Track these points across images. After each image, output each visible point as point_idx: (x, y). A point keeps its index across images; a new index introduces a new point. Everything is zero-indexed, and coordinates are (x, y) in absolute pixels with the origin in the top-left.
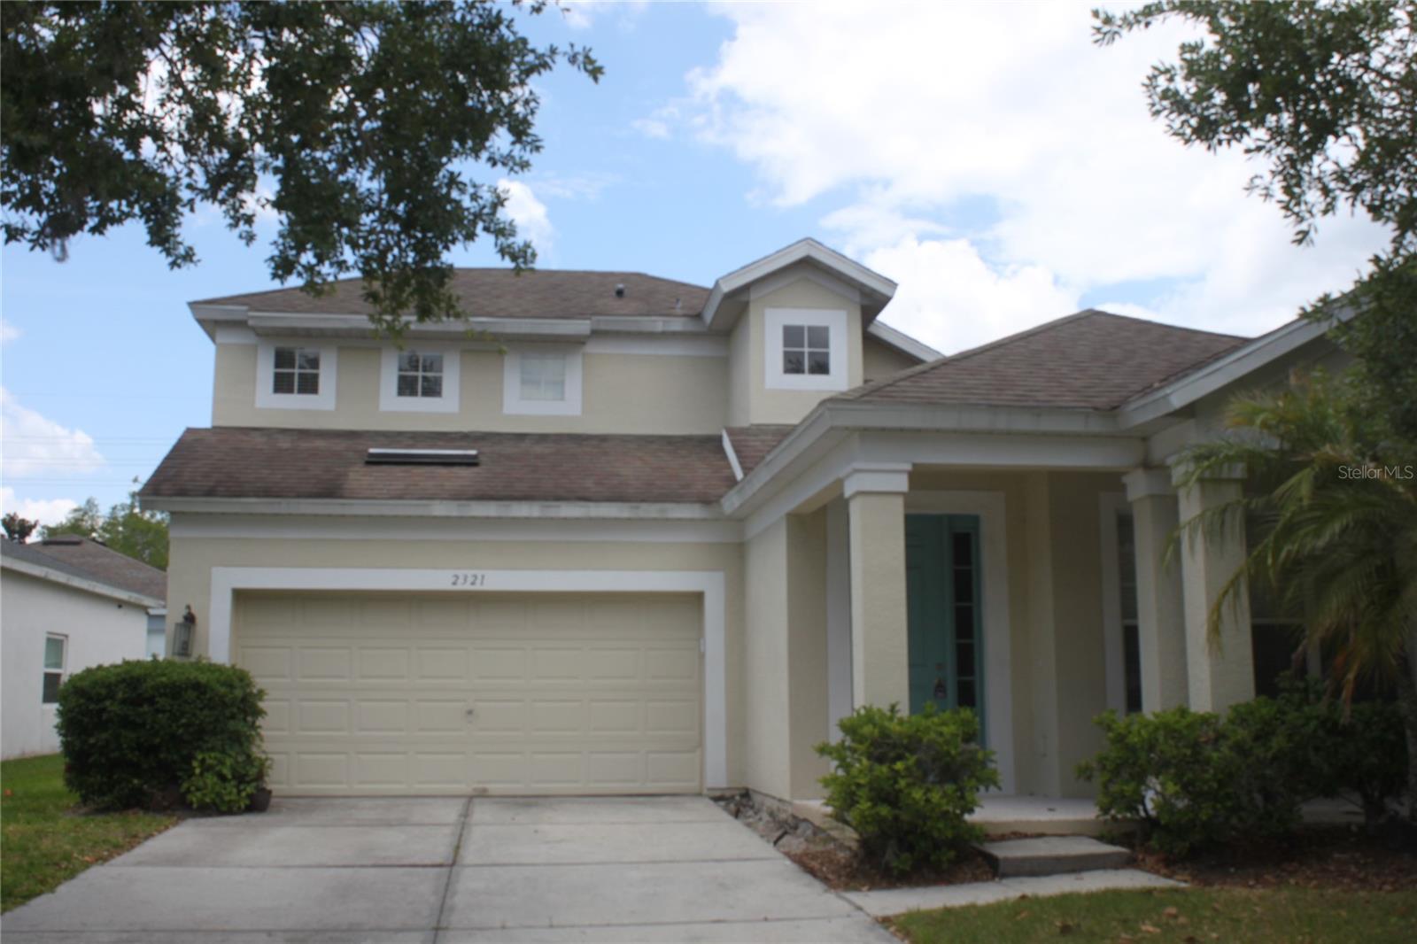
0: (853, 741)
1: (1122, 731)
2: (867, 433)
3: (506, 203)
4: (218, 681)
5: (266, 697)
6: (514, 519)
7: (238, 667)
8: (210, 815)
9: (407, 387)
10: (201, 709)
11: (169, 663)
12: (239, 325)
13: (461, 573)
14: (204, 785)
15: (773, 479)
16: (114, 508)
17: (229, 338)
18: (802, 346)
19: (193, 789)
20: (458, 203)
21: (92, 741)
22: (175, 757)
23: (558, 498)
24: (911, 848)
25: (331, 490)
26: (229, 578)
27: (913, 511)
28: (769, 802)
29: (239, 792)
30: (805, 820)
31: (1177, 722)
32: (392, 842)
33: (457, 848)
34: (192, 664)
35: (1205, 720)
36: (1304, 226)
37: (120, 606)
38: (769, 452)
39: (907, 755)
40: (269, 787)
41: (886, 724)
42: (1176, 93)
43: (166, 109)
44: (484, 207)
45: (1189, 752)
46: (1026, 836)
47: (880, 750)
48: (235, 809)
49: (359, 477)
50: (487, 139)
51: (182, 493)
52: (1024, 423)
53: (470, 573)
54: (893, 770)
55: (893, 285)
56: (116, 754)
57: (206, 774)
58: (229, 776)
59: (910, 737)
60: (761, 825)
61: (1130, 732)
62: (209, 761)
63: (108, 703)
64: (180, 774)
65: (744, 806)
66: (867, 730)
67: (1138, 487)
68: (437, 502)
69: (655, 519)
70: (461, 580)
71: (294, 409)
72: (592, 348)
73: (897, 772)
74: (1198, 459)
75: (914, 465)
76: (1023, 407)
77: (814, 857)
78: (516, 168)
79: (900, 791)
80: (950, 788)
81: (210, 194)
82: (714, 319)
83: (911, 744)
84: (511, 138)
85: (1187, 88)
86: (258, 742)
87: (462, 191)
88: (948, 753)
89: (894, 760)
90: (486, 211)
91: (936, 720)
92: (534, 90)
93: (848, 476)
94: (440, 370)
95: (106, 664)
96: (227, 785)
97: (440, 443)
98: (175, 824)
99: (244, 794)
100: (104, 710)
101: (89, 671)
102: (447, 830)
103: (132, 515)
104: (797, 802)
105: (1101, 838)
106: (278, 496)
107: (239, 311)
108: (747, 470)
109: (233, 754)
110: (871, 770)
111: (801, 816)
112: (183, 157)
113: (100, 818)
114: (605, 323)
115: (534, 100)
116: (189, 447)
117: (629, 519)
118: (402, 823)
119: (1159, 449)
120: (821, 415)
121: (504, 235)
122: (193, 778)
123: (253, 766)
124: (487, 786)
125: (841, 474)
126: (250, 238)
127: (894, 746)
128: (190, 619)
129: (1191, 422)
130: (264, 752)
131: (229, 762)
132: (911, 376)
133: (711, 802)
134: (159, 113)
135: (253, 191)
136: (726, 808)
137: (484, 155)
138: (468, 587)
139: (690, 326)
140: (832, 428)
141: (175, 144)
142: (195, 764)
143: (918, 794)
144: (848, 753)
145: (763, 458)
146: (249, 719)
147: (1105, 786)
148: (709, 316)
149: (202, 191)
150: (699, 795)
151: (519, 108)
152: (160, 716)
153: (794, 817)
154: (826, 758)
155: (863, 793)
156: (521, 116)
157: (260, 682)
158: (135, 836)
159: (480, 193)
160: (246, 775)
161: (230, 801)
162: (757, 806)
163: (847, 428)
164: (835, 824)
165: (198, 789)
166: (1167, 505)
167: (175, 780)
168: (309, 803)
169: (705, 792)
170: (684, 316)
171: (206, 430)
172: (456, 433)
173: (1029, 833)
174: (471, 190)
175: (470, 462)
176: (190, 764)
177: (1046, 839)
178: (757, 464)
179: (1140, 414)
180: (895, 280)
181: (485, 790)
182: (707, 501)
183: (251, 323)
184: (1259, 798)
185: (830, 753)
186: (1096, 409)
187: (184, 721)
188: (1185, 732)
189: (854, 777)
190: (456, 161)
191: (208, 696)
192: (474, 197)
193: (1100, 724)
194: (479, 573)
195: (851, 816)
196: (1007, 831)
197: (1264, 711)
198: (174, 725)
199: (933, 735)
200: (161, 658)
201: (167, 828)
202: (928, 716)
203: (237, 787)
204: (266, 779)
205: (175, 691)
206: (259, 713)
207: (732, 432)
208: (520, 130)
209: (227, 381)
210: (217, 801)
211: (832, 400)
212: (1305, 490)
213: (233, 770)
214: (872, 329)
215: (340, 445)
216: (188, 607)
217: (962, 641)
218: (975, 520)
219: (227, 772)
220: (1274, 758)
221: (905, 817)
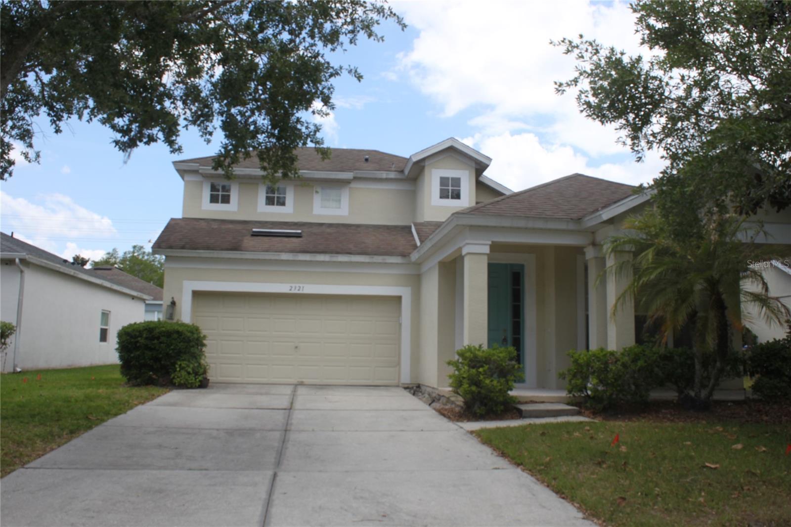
0: (463, 359)
1: (577, 358)
2: (473, 228)
3: (320, 131)
4: (187, 330)
5: (207, 339)
6: (317, 261)
7: (195, 325)
8: (183, 389)
9: (270, 201)
10: (180, 343)
11: (165, 322)
12: (195, 172)
13: (293, 285)
14: (180, 376)
15: (433, 246)
16: (125, 253)
17: (189, 178)
18: (449, 186)
19: (176, 377)
20: (300, 130)
21: (132, 355)
22: (168, 363)
23: (338, 253)
24: (486, 405)
25: (236, 248)
26: (191, 285)
27: (491, 262)
28: (429, 389)
29: (196, 379)
30: (443, 396)
31: (599, 354)
32: (264, 400)
33: (292, 403)
34: (175, 323)
35: (612, 354)
36: (640, 155)
37: (133, 299)
38: (431, 234)
39: (485, 365)
40: (208, 378)
41: (477, 352)
42: (589, 102)
43: (176, 86)
44: (311, 132)
45: (603, 366)
46: (536, 402)
47: (474, 363)
48: (194, 386)
49: (248, 241)
50: (311, 103)
51: (171, 247)
52: (540, 225)
53: (297, 285)
54: (478, 371)
55: (490, 159)
56: (142, 361)
57: (181, 371)
58: (191, 372)
59: (486, 358)
60: (424, 399)
61: (580, 358)
62: (183, 365)
63: (139, 339)
64: (170, 370)
65: (418, 391)
66: (468, 354)
67: (590, 253)
68: (283, 253)
69: (380, 263)
70: (293, 289)
71: (219, 210)
72: (353, 185)
73: (480, 372)
74: (613, 242)
75: (492, 242)
76: (540, 218)
77: (446, 410)
78: (324, 116)
79: (481, 380)
80: (502, 380)
81: (194, 122)
82: (409, 173)
83: (487, 361)
84: (322, 104)
85: (593, 100)
86: (203, 357)
87: (302, 125)
88: (502, 365)
89: (479, 367)
90: (312, 133)
91: (498, 351)
92: (333, 84)
93: (464, 246)
94: (285, 194)
95: (138, 322)
96: (190, 376)
97: (285, 227)
98: (169, 392)
99: (198, 380)
100: (137, 342)
101: (130, 325)
102: (287, 397)
103: (133, 256)
104: (440, 388)
105: (568, 404)
106: (213, 250)
107: (195, 166)
108: (422, 241)
109: (193, 362)
110: (469, 371)
111: (442, 394)
112: (182, 106)
113: (136, 388)
114: (360, 174)
115: (333, 88)
116: (172, 227)
117: (369, 263)
118: (267, 394)
119: (599, 238)
120: (452, 220)
121: (319, 144)
122: (176, 373)
123: (201, 368)
124: (304, 380)
125: (461, 245)
126: (209, 141)
127: (479, 362)
128: (173, 303)
129: (612, 227)
130: (206, 363)
131: (191, 366)
132: (492, 203)
133: (403, 389)
134: (173, 88)
135: (212, 122)
136: (410, 392)
137: (310, 110)
138: (296, 291)
139: (399, 176)
140: (457, 225)
141: (179, 102)
142: (177, 366)
143: (487, 381)
144: (460, 365)
145: (428, 237)
146: (199, 348)
147: (570, 381)
148: (406, 172)
149: (190, 121)
150: (398, 386)
151: (326, 91)
152: (162, 345)
153: (439, 395)
154: (451, 367)
155: (465, 381)
156: (327, 94)
157: (204, 332)
158: (153, 395)
159: (310, 126)
160: (198, 372)
161: (192, 383)
162: (423, 391)
163: (463, 225)
164: (454, 394)
165: (178, 377)
166: (602, 261)
167: (168, 373)
168: (225, 385)
169: (400, 385)
170: (395, 171)
171: (180, 219)
172: (292, 222)
173: (537, 401)
174: (306, 125)
175: (298, 236)
176: (175, 366)
177: (545, 404)
178: (426, 239)
179: (590, 222)
180: (491, 157)
181: (302, 382)
182: (404, 255)
183: (200, 171)
184: (633, 387)
185: (452, 365)
186: (571, 219)
187: (172, 347)
188: (602, 358)
189: (462, 374)
190: (299, 112)
191: (183, 337)
192: (307, 128)
193: (568, 355)
194: (301, 285)
195: (460, 391)
196: (528, 400)
197: (636, 350)
198: (168, 350)
199: (496, 357)
200: (161, 320)
201: (166, 393)
202: (494, 349)
203: (195, 377)
204: (207, 374)
205: (169, 334)
206: (204, 345)
207: (416, 225)
208: (326, 101)
209: (190, 198)
210: (186, 383)
211: (457, 213)
212: (650, 256)
213: (193, 369)
214: (481, 179)
215: (239, 227)
216: (173, 298)
217: (515, 320)
218: (522, 266)
219: (190, 370)
220: (639, 370)
221: (483, 391)
